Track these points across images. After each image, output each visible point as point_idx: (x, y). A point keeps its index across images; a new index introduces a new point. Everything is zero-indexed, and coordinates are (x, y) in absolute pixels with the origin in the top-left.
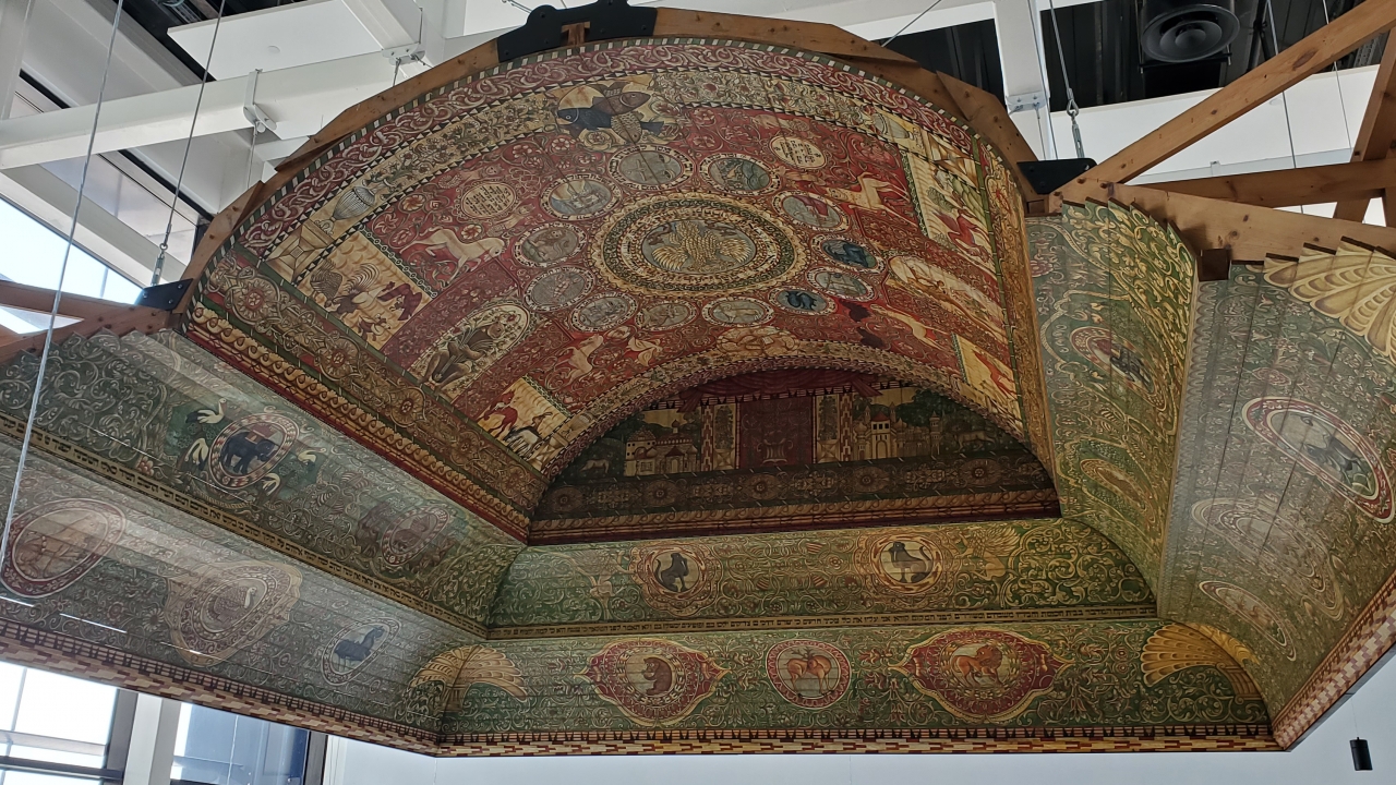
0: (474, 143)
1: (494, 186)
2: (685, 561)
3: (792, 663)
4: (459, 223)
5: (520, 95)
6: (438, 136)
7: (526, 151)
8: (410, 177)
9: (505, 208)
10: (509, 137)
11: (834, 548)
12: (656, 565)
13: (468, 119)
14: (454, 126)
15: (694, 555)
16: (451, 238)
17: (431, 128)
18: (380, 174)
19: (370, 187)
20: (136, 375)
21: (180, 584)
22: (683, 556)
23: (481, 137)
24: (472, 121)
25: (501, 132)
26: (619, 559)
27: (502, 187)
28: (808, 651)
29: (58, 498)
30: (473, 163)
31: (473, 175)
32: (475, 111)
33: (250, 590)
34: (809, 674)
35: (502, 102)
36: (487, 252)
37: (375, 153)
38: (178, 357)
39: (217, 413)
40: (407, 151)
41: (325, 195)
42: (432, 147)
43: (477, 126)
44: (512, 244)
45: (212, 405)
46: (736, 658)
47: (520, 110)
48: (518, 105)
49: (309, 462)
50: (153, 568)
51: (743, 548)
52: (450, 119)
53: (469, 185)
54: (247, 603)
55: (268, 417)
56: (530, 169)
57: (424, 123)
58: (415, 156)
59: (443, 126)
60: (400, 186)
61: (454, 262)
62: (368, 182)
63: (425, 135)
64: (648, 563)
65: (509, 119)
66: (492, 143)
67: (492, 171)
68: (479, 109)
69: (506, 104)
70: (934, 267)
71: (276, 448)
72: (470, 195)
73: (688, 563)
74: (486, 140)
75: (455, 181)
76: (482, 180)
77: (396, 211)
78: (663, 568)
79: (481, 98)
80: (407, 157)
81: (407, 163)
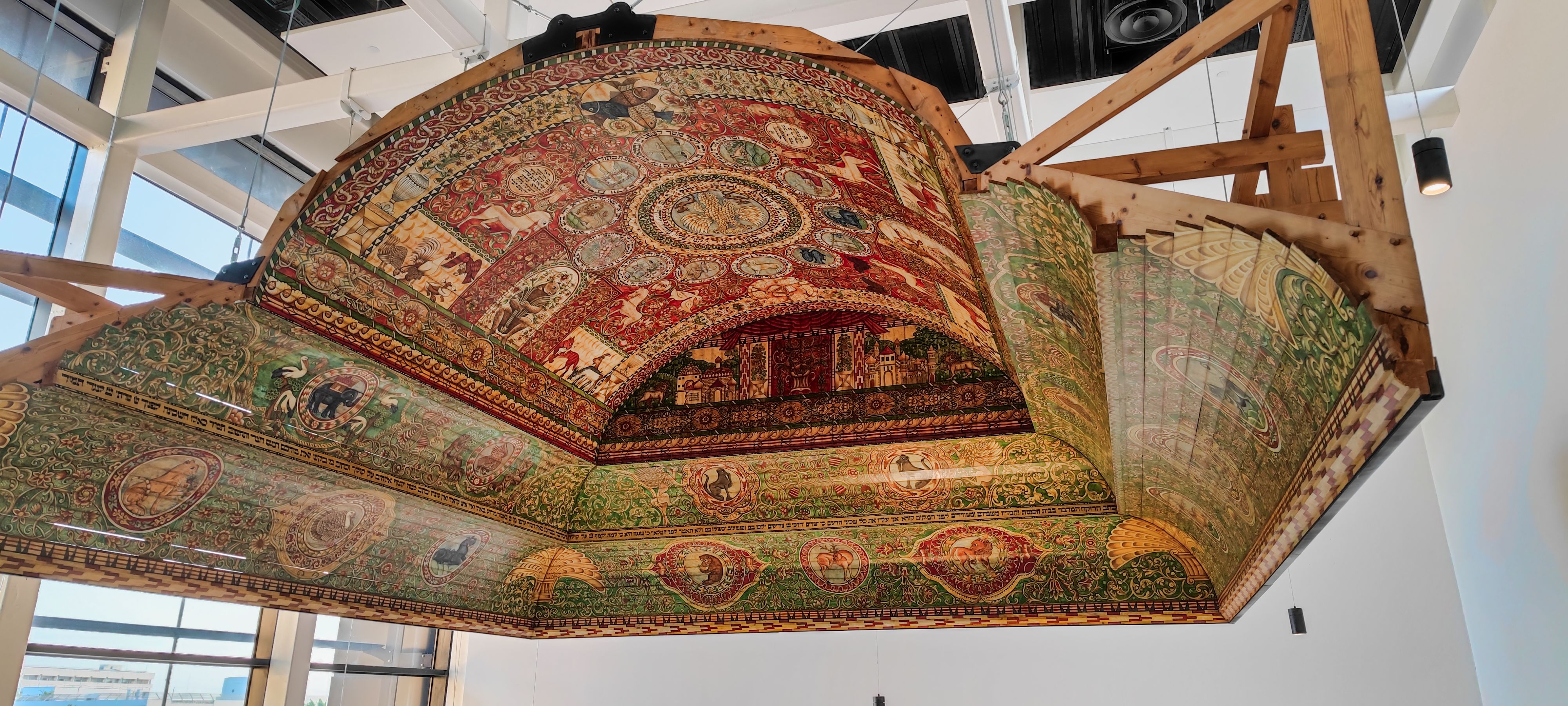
0: (512, 133)
1: (535, 168)
2: (729, 475)
3: (822, 556)
4: (507, 201)
5: (546, 92)
6: (479, 128)
7: (558, 138)
8: (458, 164)
9: (546, 186)
10: (542, 127)
11: (851, 461)
12: (705, 479)
13: (503, 113)
14: (492, 119)
15: (735, 470)
16: (502, 213)
17: (472, 121)
18: (431, 162)
19: (423, 173)
20: (219, 340)
21: (282, 513)
22: (727, 471)
23: (517, 128)
24: (507, 114)
25: (535, 123)
26: (674, 475)
27: (542, 169)
28: (834, 547)
29: (156, 448)
30: (513, 150)
31: (515, 160)
32: (508, 106)
33: (349, 514)
34: (835, 565)
35: (531, 98)
36: (536, 224)
37: (423, 144)
38: (257, 324)
39: (300, 369)
40: (452, 141)
41: (383, 181)
42: (475, 137)
43: (513, 119)
44: (557, 216)
45: (294, 362)
46: (775, 554)
47: (549, 105)
48: (547, 99)
49: (392, 405)
50: (255, 500)
51: (776, 464)
52: (488, 113)
53: (512, 168)
54: (348, 524)
55: (349, 370)
56: (564, 153)
57: (464, 118)
58: (460, 146)
59: (482, 120)
60: (450, 171)
61: (507, 233)
62: (421, 169)
63: (467, 127)
64: (698, 477)
65: (540, 112)
66: (528, 132)
67: (532, 155)
68: (512, 105)
69: (535, 100)
70: (912, 229)
71: (359, 395)
72: (514, 176)
73: (732, 477)
74: (522, 130)
75: (499, 166)
76: (523, 163)
77: (450, 192)
78: (711, 481)
79: (512, 95)
80: (454, 146)
81: (455, 152)
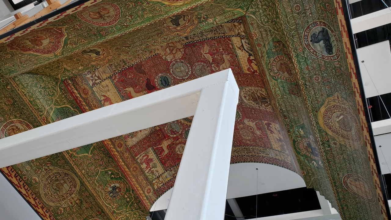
0: (246, 149)
1: (244, 137)
3: (107, 12)
4: (253, 133)
5: (236, 156)
6: (253, 154)
7: (236, 143)
8: (261, 149)
9: (243, 130)
10: (240, 147)
13: (247, 155)
14: (250, 154)
16: (256, 131)
17: (254, 156)
18: (266, 154)
19: (269, 154)
24: (246, 154)
25: (241, 149)
27: (242, 136)
28: (104, 19)
30: (247, 145)
31: (248, 142)
34: (97, 11)
35: (240, 155)
36: (248, 121)
37: (266, 159)
41: (277, 160)
42: (255, 152)
43: (245, 152)
44: (242, 119)
47: (237, 153)
48: (237, 154)
49: (302, 130)
52: (250, 156)
53: (249, 140)
55: (304, 151)
56: (236, 138)
57: (255, 158)
58: (259, 153)
60: (263, 149)
61: (256, 124)
62: (269, 155)
63: (256, 155)
65: (239, 152)
67: (244, 141)
68: (244, 155)
71: (307, 142)
72: (250, 138)
74: (244, 148)
75: (252, 143)
76: (247, 140)
77: (265, 146)
78: (182, 19)
79: (244, 158)
80: (260, 154)
81: (260, 152)
